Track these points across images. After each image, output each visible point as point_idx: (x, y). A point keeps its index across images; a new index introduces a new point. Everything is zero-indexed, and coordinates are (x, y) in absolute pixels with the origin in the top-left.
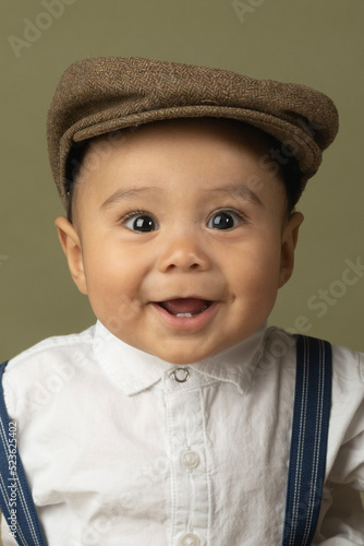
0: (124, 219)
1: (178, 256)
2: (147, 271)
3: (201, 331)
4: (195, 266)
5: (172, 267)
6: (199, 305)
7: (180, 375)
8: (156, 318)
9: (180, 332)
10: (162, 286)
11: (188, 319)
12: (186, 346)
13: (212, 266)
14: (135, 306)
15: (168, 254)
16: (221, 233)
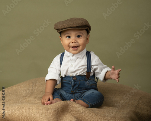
0: (67, 37)
1: (73, 41)
2: (70, 43)
3: (77, 50)
4: (75, 42)
5: (73, 43)
6: (76, 47)
7: (73, 56)
8: (71, 49)
9: (74, 50)
10: (72, 45)
11: (75, 49)
12: (75, 52)
13: (77, 42)
14: (69, 47)
15: (72, 41)
16: (78, 38)
